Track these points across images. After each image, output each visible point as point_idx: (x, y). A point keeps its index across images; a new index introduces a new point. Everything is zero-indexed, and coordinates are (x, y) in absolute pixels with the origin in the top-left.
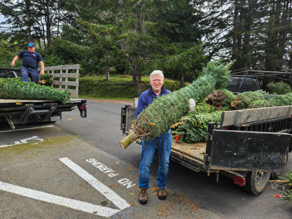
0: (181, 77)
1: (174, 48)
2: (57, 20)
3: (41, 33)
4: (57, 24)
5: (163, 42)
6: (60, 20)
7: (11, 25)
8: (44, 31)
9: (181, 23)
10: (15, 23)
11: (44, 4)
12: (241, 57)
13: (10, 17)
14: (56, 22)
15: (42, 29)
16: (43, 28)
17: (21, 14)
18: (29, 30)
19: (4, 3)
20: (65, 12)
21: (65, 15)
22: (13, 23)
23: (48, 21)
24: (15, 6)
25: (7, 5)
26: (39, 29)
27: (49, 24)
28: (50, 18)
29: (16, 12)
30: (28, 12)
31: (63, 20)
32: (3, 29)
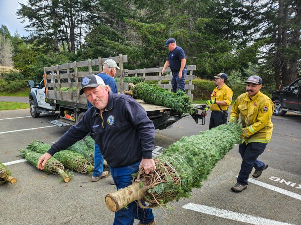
2: (79, 22)
3: (65, 36)
4: (80, 26)
6: (82, 22)
7: (34, 29)
8: (67, 33)
10: (39, 27)
13: (34, 20)
14: (79, 24)
15: (65, 32)
16: (67, 30)
17: (45, 17)
18: (55, 33)
19: (30, 6)
20: (88, 14)
21: (87, 17)
22: (36, 26)
23: (72, 24)
24: (40, 9)
25: (33, 8)
26: (63, 32)
27: (73, 27)
28: (74, 20)
29: (41, 15)
30: (53, 14)
31: (85, 22)
32: (30, 32)
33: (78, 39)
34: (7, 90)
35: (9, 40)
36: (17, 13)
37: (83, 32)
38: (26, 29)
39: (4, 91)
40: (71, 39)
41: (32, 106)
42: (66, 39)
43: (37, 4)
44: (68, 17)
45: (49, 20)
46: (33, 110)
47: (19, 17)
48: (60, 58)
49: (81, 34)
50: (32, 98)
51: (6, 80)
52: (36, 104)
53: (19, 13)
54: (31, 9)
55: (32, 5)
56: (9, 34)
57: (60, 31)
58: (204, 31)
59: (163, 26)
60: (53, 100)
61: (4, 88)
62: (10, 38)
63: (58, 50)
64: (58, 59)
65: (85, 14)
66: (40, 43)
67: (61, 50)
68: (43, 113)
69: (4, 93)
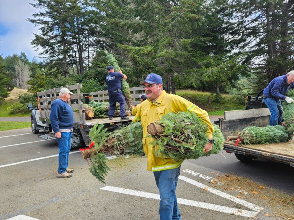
0: (216, 88)
1: (210, 61)
2: (87, 47)
3: (74, 60)
4: (87, 50)
5: (197, 56)
6: (89, 46)
7: (48, 55)
8: (76, 57)
9: (213, 36)
10: (51, 53)
11: (76, 33)
12: (282, 63)
13: (47, 48)
14: (87, 48)
15: (74, 55)
16: (76, 54)
17: (57, 44)
18: (65, 58)
19: (42, 36)
20: (95, 38)
21: (94, 41)
22: (49, 52)
23: (80, 48)
24: (52, 38)
25: (45, 37)
26: (72, 56)
27: (81, 51)
28: (82, 45)
29: (52, 43)
30: (63, 41)
31: (92, 46)
32: (43, 59)
33: (87, 61)
34: (22, 111)
35: (27, 66)
36: (31, 43)
37: (91, 55)
38: (40, 56)
39: (19, 112)
40: (80, 62)
41: (33, 125)
42: (75, 62)
43: (49, 34)
44: (77, 43)
45: (60, 46)
46: (34, 127)
47: (33, 46)
48: (66, 80)
49: (89, 57)
50: (33, 118)
51: (22, 102)
52: (36, 122)
53: (33, 43)
54: (43, 38)
55: (44, 35)
56: (28, 60)
57: (70, 55)
58: (190, 49)
59: (150, 49)
60: (44, 119)
61: (19, 109)
62: (29, 63)
63: (68, 73)
64: (65, 81)
65: (92, 39)
66: (52, 68)
67: (71, 72)
68: (41, 130)
69: (19, 114)
